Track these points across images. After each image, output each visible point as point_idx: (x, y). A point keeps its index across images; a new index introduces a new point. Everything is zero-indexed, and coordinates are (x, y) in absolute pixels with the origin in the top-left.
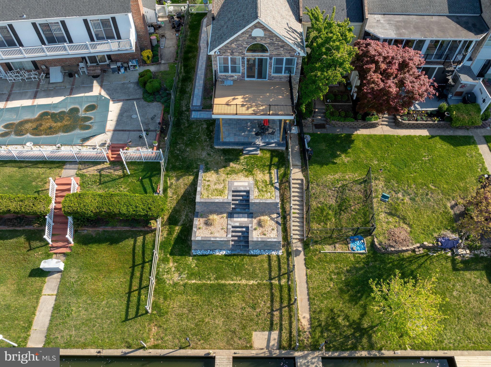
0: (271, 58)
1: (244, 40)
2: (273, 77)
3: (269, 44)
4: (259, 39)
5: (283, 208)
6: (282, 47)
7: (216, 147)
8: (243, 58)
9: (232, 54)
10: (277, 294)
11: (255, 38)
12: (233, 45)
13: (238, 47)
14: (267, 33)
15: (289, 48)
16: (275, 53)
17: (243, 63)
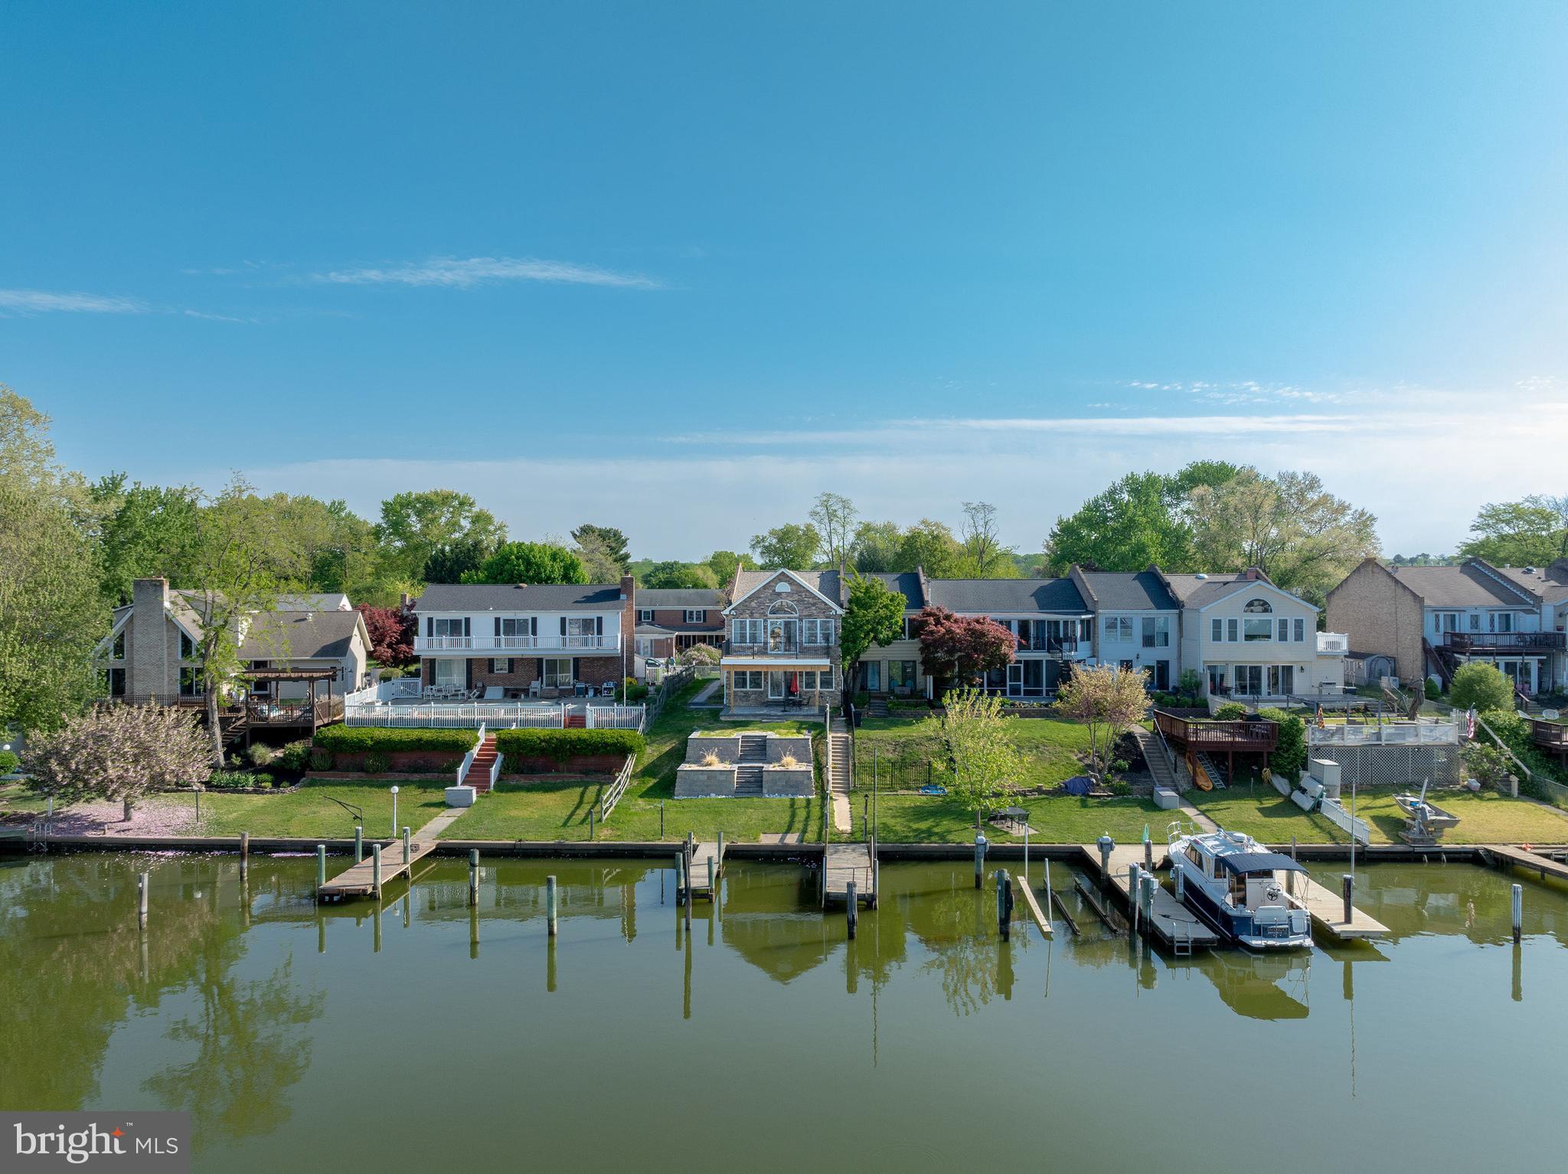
0: (801, 620)
1: (766, 597)
2: (805, 648)
3: (798, 601)
4: (784, 595)
5: (818, 760)
6: (814, 605)
7: (722, 719)
8: (765, 621)
9: (751, 615)
10: (801, 814)
11: (779, 594)
12: (753, 604)
13: (759, 606)
14: (794, 587)
15: (823, 606)
16: (805, 613)
17: (765, 627)
